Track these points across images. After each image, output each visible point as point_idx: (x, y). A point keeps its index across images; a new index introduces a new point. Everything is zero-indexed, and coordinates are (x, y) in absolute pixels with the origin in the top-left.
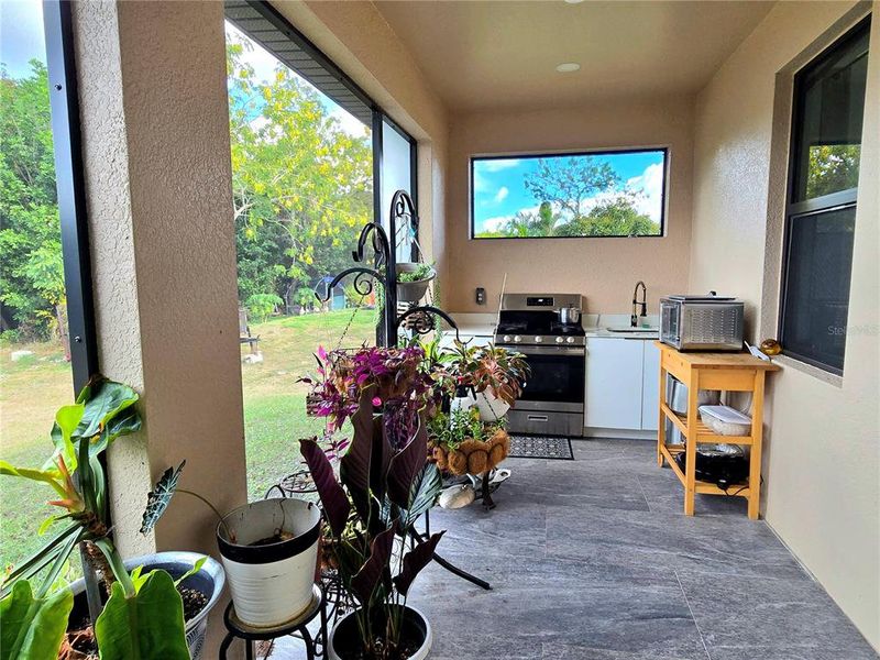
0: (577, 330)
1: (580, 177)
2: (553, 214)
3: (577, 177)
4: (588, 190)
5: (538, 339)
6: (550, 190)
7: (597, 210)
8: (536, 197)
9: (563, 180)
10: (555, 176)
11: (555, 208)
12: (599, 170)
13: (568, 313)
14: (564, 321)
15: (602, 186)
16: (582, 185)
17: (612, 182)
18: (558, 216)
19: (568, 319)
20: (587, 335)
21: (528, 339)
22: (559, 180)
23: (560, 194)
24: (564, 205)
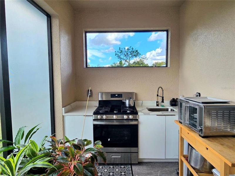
0: (134, 111)
1: (130, 53)
2: (123, 63)
3: (129, 53)
4: (132, 57)
5: (115, 117)
6: (122, 57)
7: (134, 62)
8: (118, 58)
9: (125, 54)
10: (123, 53)
11: (123, 62)
12: (135, 51)
13: (129, 102)
14: (127, 105)
15: (136, 56)
16: (130, 56)
17: (138, 55)
18: (124, 64)
19: (129, 104)
20: (139, 114)
21: (110, 117)
22: (124, 54)
23: (125, 58)
24: (126, 61)
